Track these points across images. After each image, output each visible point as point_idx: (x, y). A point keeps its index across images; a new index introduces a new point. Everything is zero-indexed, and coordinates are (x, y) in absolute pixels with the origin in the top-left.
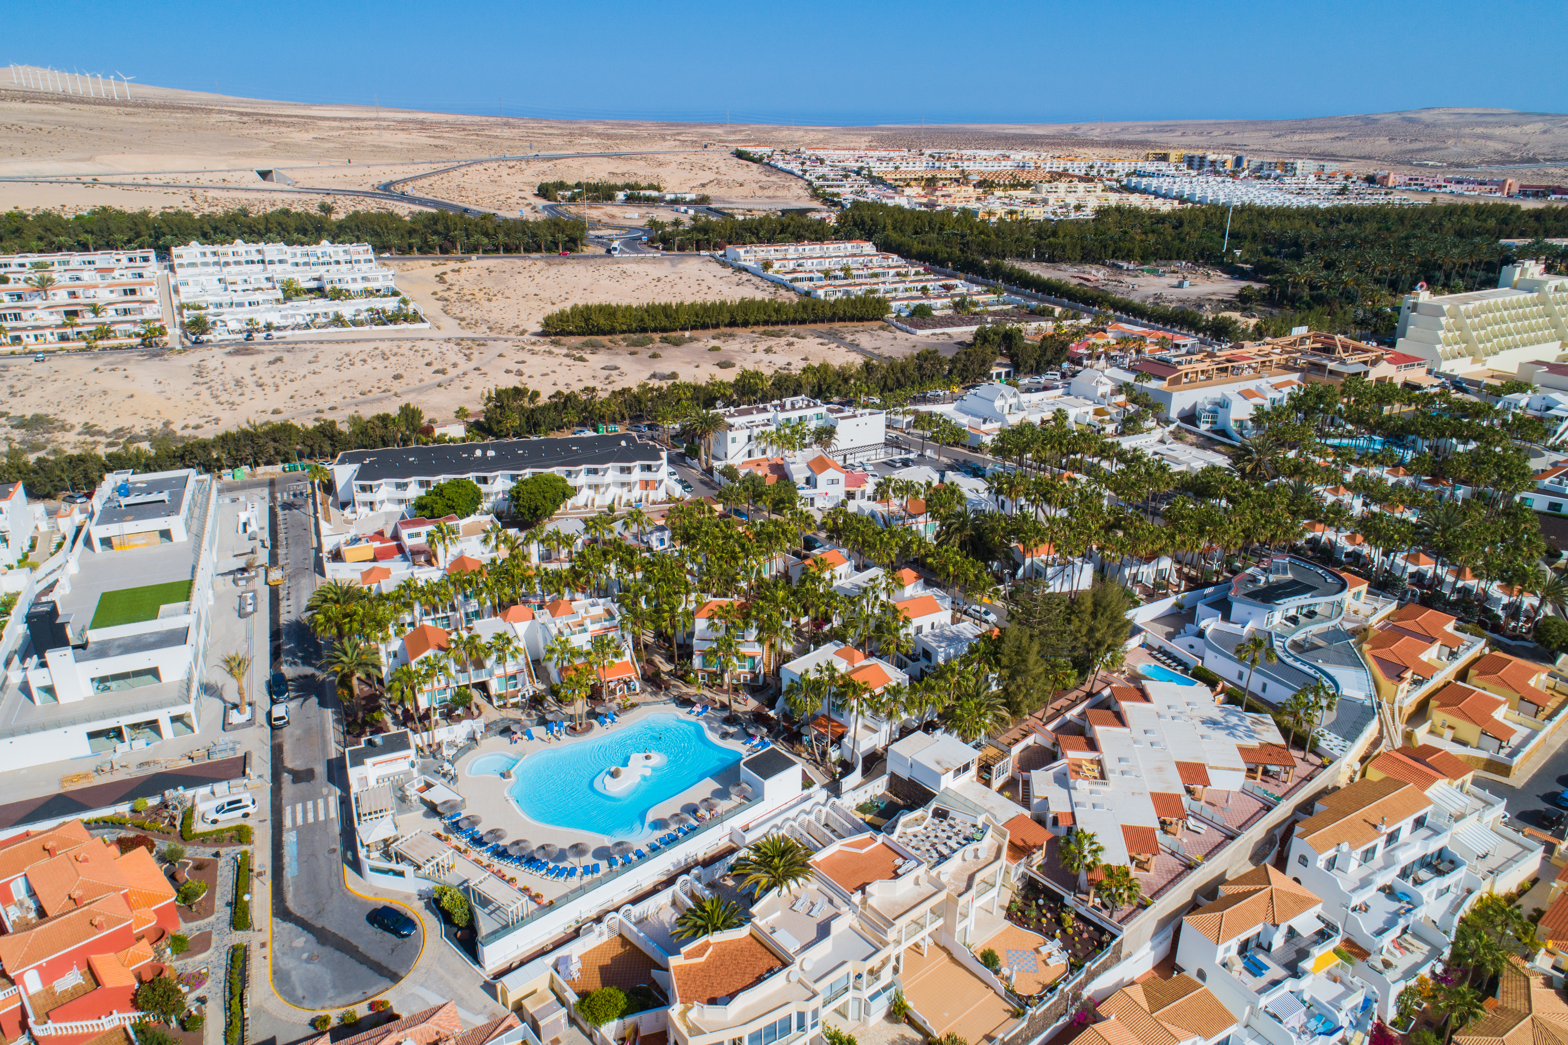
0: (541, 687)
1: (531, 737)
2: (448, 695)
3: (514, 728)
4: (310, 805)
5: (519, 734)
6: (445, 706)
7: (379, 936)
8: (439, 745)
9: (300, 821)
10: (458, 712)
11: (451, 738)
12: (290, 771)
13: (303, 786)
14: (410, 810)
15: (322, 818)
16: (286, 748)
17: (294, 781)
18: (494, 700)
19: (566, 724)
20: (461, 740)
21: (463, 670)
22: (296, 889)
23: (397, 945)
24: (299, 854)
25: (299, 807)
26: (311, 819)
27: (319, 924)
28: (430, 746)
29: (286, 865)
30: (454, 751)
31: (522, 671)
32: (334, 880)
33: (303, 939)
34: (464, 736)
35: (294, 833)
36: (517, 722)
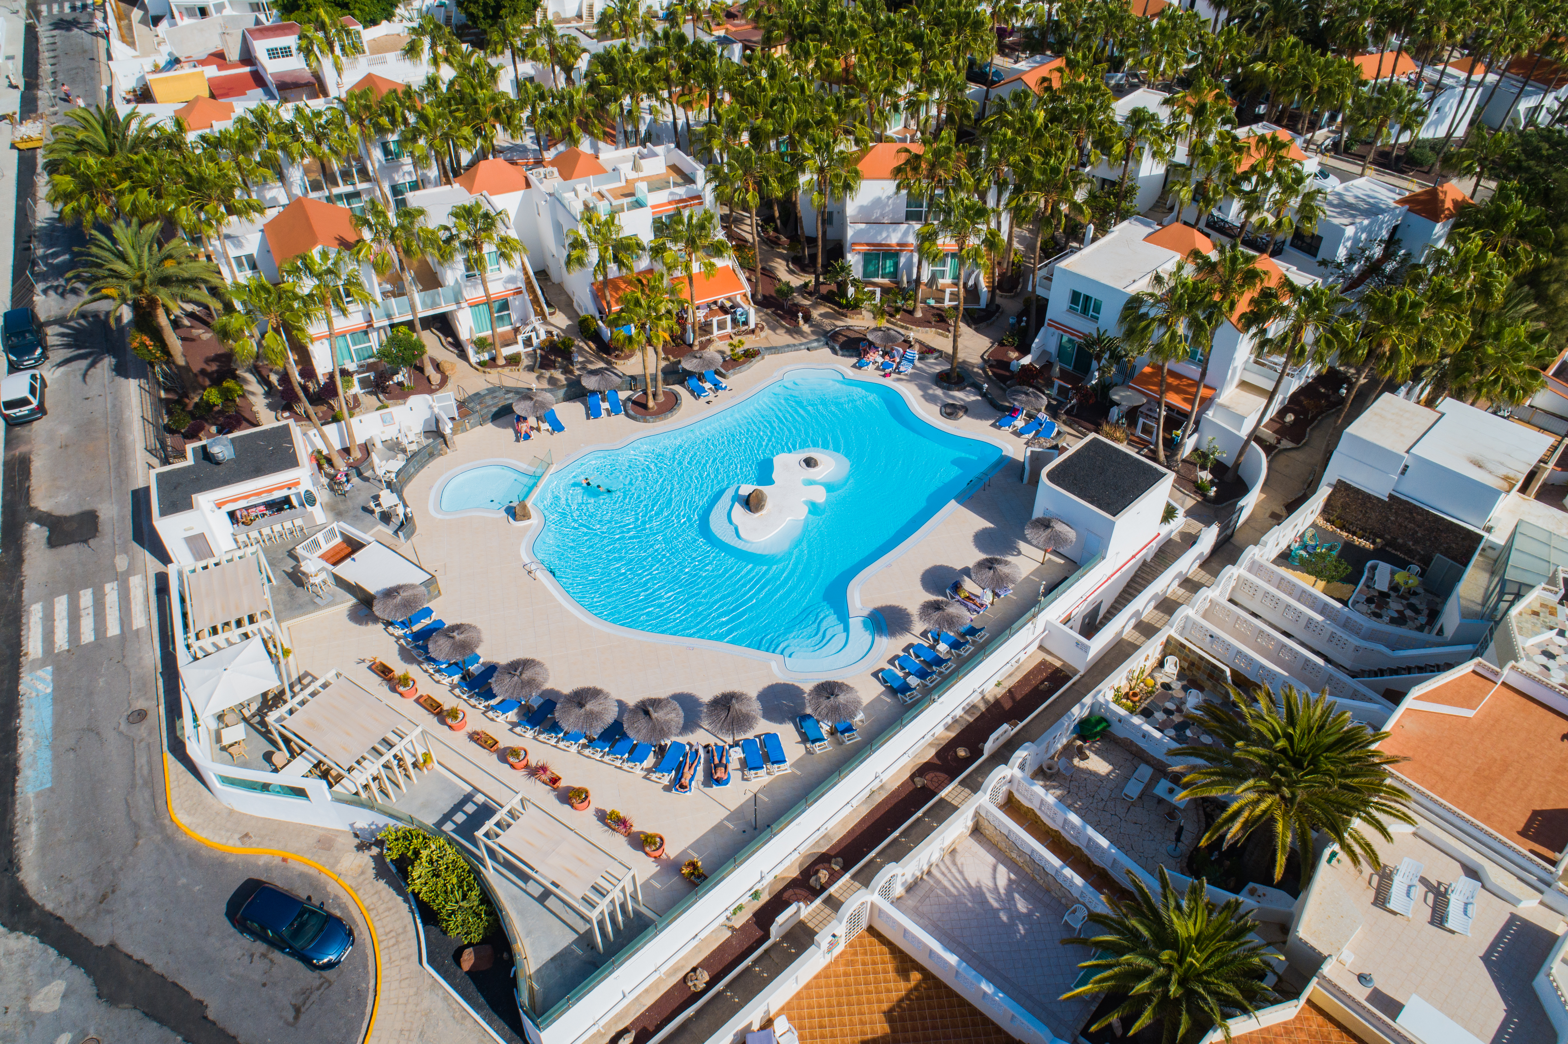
0: (561, 321)
1: (557, 427)
2: (375, 342)
3: (520, 408)
4: (86, 598)
5: (532, 421)
6: (369, 367)
7: (260, 965)
8: (366, 449)
9: (61, 640)
10: (399, 378)
11: (390, 433)
12: (45, 519)
13: (71, 551)
14: (313, 605)
15: (113, 629)
16: (38, 465)
17: (53, 542)
18: (470, 351)
19: (623, 395)
20: (413, 439)
21: (399, 291)
22: (47, 831)
23: (306, 993)
24: (59, 728)
25: (61, 604)
26: (87, 635)
27: (101, 937)
28: (346, 451)
29: (24, 762)
30: (397, 463)
31: (518, 292)
32: (142, 798)
33: (58, 986)
34: (418, 428)
35: (46, 673)
36: (526, 395)
